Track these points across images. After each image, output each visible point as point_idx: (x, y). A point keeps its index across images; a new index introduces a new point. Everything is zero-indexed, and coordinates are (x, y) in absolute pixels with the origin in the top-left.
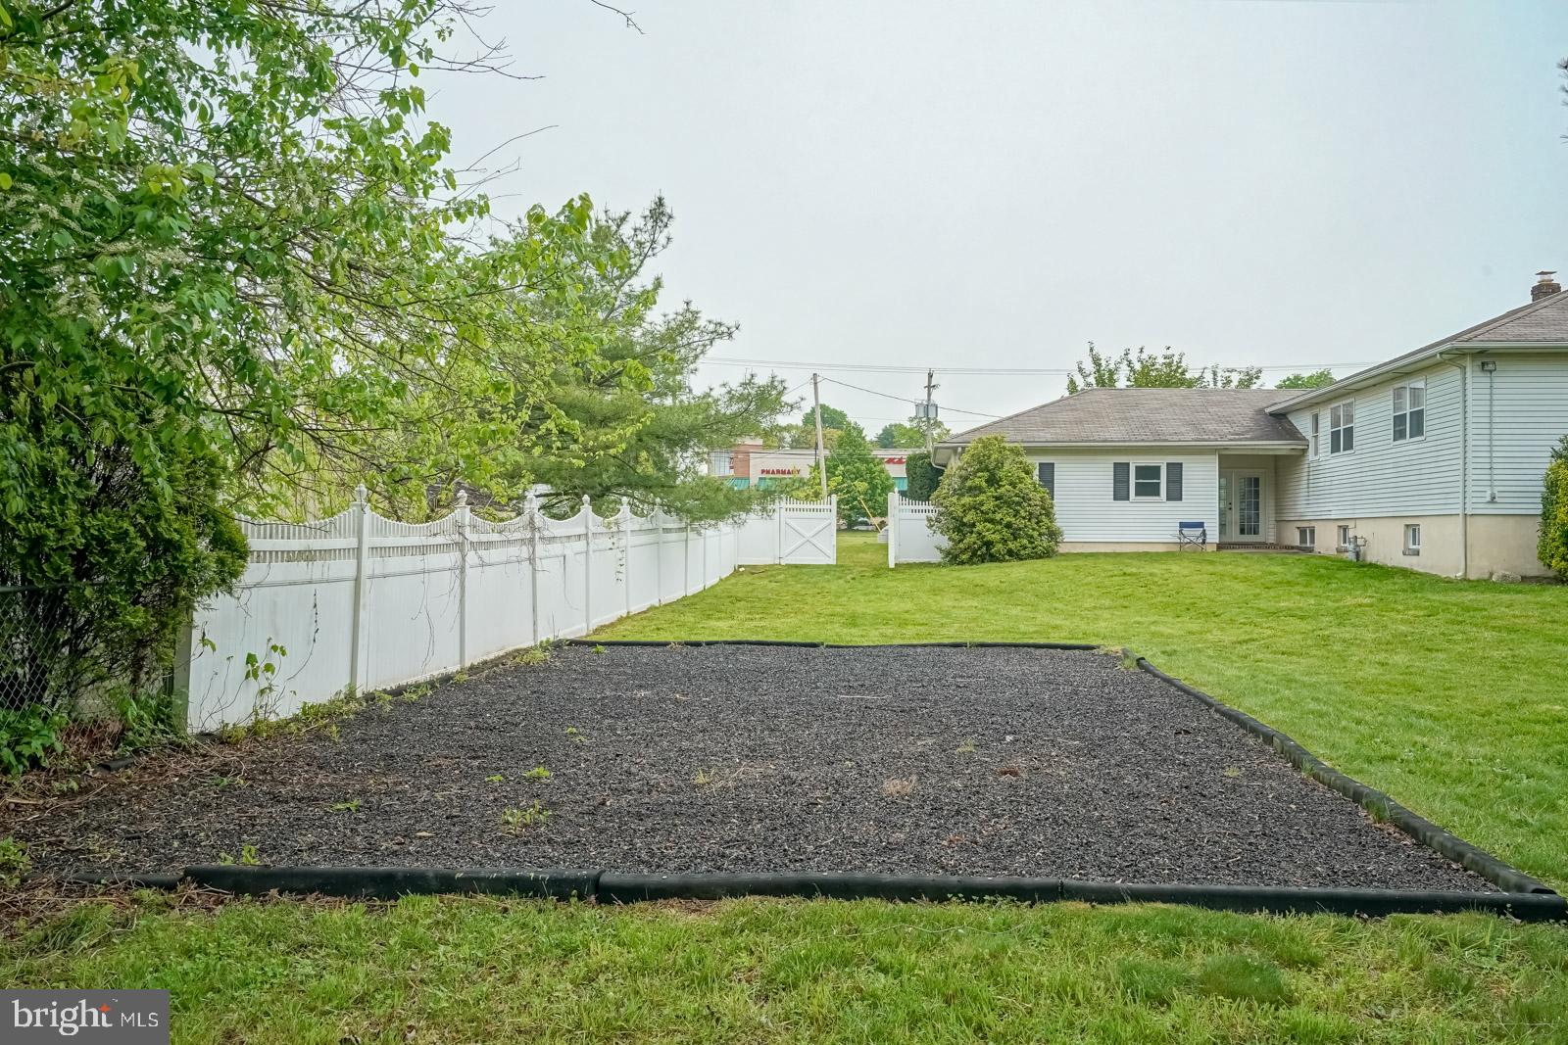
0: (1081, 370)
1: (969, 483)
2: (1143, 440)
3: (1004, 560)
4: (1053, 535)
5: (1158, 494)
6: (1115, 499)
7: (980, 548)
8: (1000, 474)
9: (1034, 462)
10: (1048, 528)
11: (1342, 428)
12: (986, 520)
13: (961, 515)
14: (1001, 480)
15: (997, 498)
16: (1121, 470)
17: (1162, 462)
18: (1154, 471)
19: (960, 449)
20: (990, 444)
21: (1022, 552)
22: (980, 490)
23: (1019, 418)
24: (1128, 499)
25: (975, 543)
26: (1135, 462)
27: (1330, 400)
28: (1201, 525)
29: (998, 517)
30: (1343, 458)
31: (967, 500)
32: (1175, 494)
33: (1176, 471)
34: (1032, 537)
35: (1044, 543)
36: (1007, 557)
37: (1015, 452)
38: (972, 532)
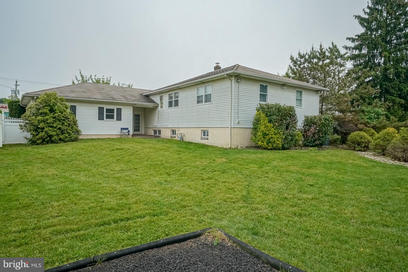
0: (77, 79)
1: (40, 111)
2: (109, 100)
3: (57, 143)
4: (78, 132)
5: (113, 118)
6: (99, 120)
7: (46, 138)
8: (56, 107)
9: (69, 104)
10: (76, 130)
11: (173, 100)
12: (49, 127)
13: (37, 124)
14: (56, 110)
15: (54, 118)
16: (101, 110)
17: (115, 107)
18: (112, 111)
19: (35, 97)
20: (51, 96)
21: (66, 139)
22: (46, 114)
23: (60, 88)
24: (103, 120)
25: (44, 136)
26: (106, 107)
27: (168, 91)
28: (127, 129)
29: (55, 125)
30: (173, 109)
31: (40, 118)
32: (119, 119)
33: (119, 111)
34: (70, 133)
35: (74, 136)
36: (59, 141)
37: (62, 100)
38: (42, 131)
